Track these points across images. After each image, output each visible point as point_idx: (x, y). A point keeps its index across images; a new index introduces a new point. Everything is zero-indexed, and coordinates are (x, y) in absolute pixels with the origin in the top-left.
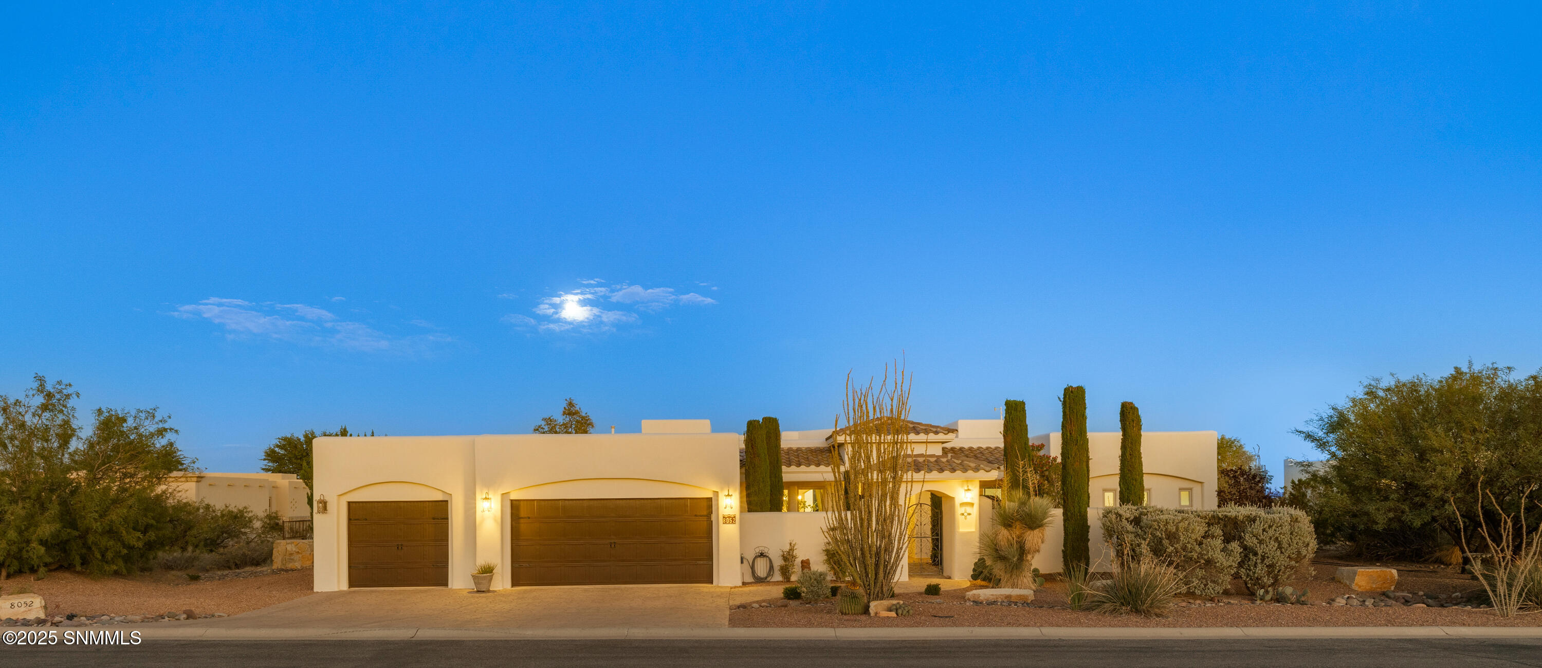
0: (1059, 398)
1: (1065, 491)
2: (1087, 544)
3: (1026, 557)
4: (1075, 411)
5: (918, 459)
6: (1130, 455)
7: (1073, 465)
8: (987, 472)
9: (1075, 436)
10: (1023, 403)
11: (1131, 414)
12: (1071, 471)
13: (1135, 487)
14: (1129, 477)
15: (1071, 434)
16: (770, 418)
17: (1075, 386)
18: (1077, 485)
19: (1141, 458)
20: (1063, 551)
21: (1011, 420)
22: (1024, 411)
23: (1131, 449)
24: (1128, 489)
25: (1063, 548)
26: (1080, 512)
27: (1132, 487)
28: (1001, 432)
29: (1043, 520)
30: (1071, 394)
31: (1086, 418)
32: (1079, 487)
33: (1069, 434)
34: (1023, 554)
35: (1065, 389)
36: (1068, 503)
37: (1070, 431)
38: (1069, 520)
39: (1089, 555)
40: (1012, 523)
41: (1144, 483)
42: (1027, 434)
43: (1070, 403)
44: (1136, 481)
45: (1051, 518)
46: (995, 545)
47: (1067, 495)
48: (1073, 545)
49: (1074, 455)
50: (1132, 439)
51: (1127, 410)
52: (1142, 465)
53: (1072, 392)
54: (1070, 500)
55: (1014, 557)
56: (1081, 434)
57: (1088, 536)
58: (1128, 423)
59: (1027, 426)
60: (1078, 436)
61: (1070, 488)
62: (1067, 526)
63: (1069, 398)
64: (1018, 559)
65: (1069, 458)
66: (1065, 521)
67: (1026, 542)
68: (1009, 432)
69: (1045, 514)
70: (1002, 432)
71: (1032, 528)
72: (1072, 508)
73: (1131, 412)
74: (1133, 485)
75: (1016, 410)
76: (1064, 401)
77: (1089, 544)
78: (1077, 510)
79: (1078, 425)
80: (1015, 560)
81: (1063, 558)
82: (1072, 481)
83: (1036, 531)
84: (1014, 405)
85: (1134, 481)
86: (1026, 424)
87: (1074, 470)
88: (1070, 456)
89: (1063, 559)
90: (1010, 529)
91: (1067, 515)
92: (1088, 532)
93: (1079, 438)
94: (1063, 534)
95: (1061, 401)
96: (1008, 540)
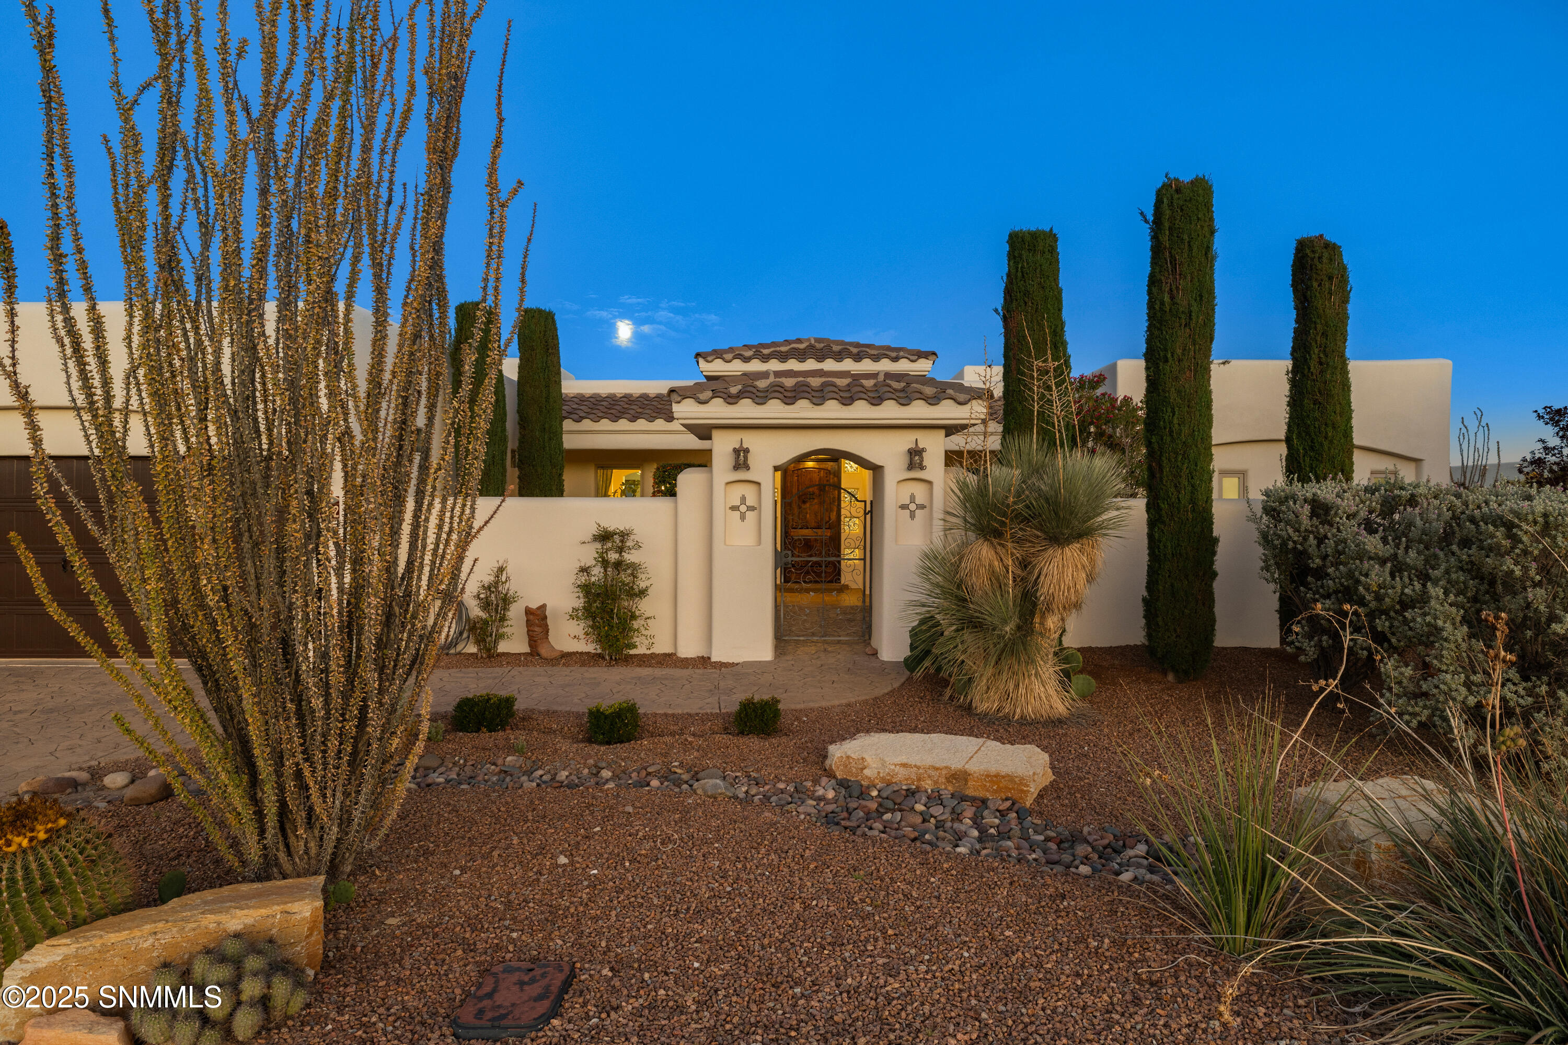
0: (1142, 214)
1: (1156, 446)
2: (1211, 586)
3: (1043, 617)
4: (1186, 237)
5: (809, 380)
6: (1321, 363)
7: (1176, 379)
8: (960, 403)
9: (1185, 303)
10: (1051, 237)
11: (1325, 260)
12: (1173, 396)
13: (1331, 442)
14: (1316, 419)
15: (1172, 298)
16: (540, 311)
17: (1186, 178)
18: (1186, 430)
19: (1348, 373)
20: (1144, 600)
21: (1019, 274)
22: (1053, 250)
23: (1324, 350)
24: (1312, 448)
25: (1145, 594)
26: (1193, 501)
27: (1326, 443)
28: (996, 311)
29: (1090, 518)
30: (1176, 196)
31: (1213, 259)
32: (1192, 435)
33: (1167, 298)
34: (1032, 614)
35: (1159, 194)
36: (1161, 479)
37: (1171, 290)
38: (1163, 523)
39: (1214, 614)
40: (1003, 524)
41: (1354, 435)
42: (1060, 310)
43: (1172, 219)
44: (1334, 428)
45: (1114, 513)
46: (959, 587)
47: (1161, 455)
48: (1172, 586)
49: (1179, 351)
50: (1327, 325)
51: (1313, 252)
52: (1349, 390)
53: (1178, 191)
54: (1166, 470)
55: (1005, 622)
56: (1201, 296)
57: (1212, 563)
58: (1315, 284)
59: (1060, 291)
60: (1193, 302)
61: (1168, 439)
62: (1157, 535)
63: (1171, 204)
64: (1019, 628)
65: (1166, 361)
66: (1152, 524)
67: (1042, 578)
68: (1014, 304)
69: (1097, 504)
70: (1000, 310)
71: (1058, 539)
72: (1173, 490)
73: (1326, 255)
74: (1326, 438)
75: (1033, 249)
76: (1154, 222)
77: (1215, 585)
78: (1185, 497)
79: (1192, 274)
80: (1008, 629)
81: (1145, 617)
82: (1175, 421)
83: (1072, 552)
84: (1028, 238)
85: (1330, 429)
86: (1057, 285)
87: (1179, 392)
88: (1169, 355)
89: (1144, 621)
90: (995, 541)
91: (1159, 509)
92: (1214, 553)
93: (1195, 308)
94: (1146, 558)
95: (1146, 221)
96: (992, 572)
